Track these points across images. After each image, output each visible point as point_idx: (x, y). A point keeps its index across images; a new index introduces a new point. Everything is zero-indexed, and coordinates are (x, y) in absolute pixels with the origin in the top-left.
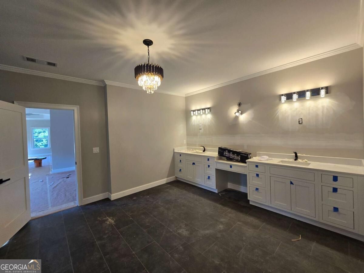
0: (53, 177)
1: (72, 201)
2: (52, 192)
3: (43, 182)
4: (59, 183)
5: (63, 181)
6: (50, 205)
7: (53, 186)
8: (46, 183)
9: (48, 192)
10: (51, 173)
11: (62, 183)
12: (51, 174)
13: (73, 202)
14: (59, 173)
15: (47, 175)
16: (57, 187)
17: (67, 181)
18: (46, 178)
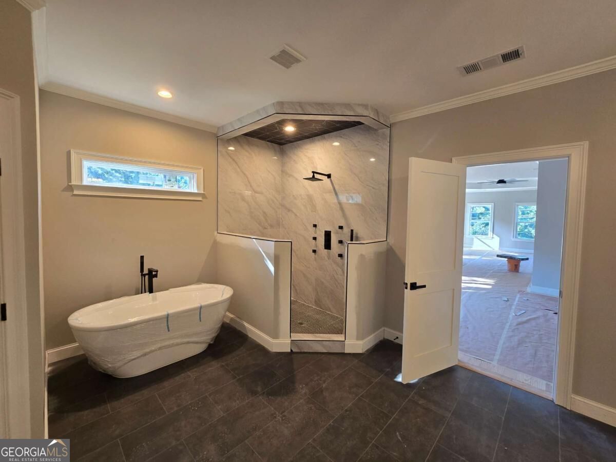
0: (528, 300)
1: (543, 378)
2: (513, 331)
3: (508, 303)
4: (534, 319)
5: (545, 316)
6: (497, 357)
7: (520, 320)
8: (511, 306)
9: (507, 327)
10: (529, 290)
11: (541, 320)
12: (528, 294)
13: (545, 382)
14: (542, 296)
15: (519, 292)
16: (526, 325)
17: (552, 320)
18: (515, 297)
